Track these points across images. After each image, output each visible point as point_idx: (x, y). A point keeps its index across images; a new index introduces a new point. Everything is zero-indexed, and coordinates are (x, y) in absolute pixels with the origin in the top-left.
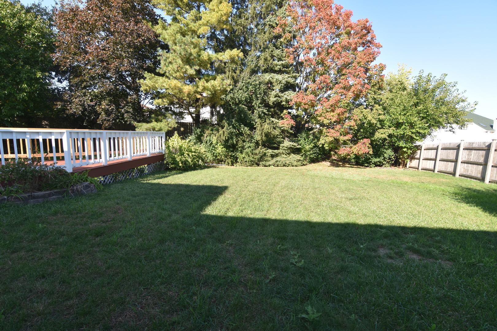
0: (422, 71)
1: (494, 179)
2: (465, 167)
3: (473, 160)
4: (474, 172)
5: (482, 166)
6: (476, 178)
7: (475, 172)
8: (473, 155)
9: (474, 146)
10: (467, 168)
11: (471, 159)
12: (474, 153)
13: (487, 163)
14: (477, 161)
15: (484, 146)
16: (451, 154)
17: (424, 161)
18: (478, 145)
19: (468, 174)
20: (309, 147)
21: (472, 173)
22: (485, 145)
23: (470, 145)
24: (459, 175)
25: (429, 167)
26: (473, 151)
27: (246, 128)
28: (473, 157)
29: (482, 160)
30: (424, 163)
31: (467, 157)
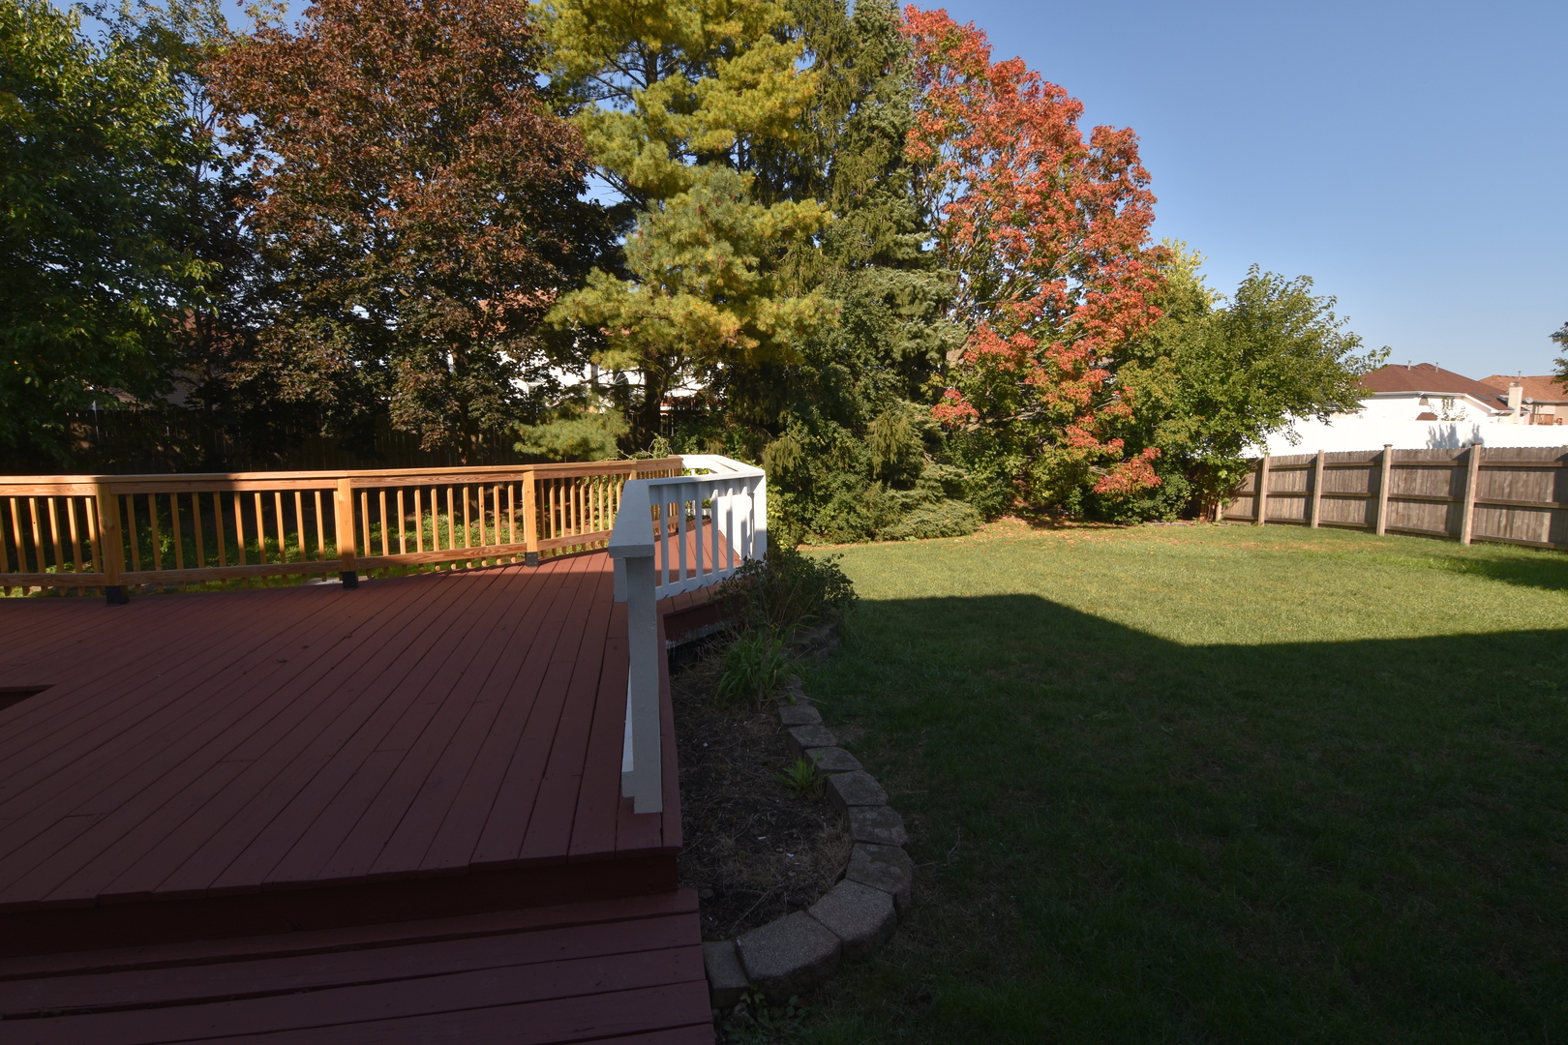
0: (1255, 269)
1: (1482, 533)
2: (1400, 510)
3: (1421, 491)
4: (1426, 520)
5: (1446, 507)
6: (1433, 536)
7: (1429, 522)
8: (1419, 481)
9: (1420, 459)
10: (1406, 513)
11: (1414, 489)
12: (1423, 476)
13: (1463, 498)
14: (1434, 494)
15: (1449, 459)
16: (1354, 479)
17: (1271, 500)
18: (1433, 457)
19: (1411, 525)
20: (985, 476)
21: (1422, 522)
22: (1451, 456)
23: (1408, 456)
24: (1386, 531)
25: (1291, 514)
26: (1420, 471)
27: (843, 431)
28: (1422, 484)
29: (1444, 491)
30: (1271, 507)
31: (1402, 485)
